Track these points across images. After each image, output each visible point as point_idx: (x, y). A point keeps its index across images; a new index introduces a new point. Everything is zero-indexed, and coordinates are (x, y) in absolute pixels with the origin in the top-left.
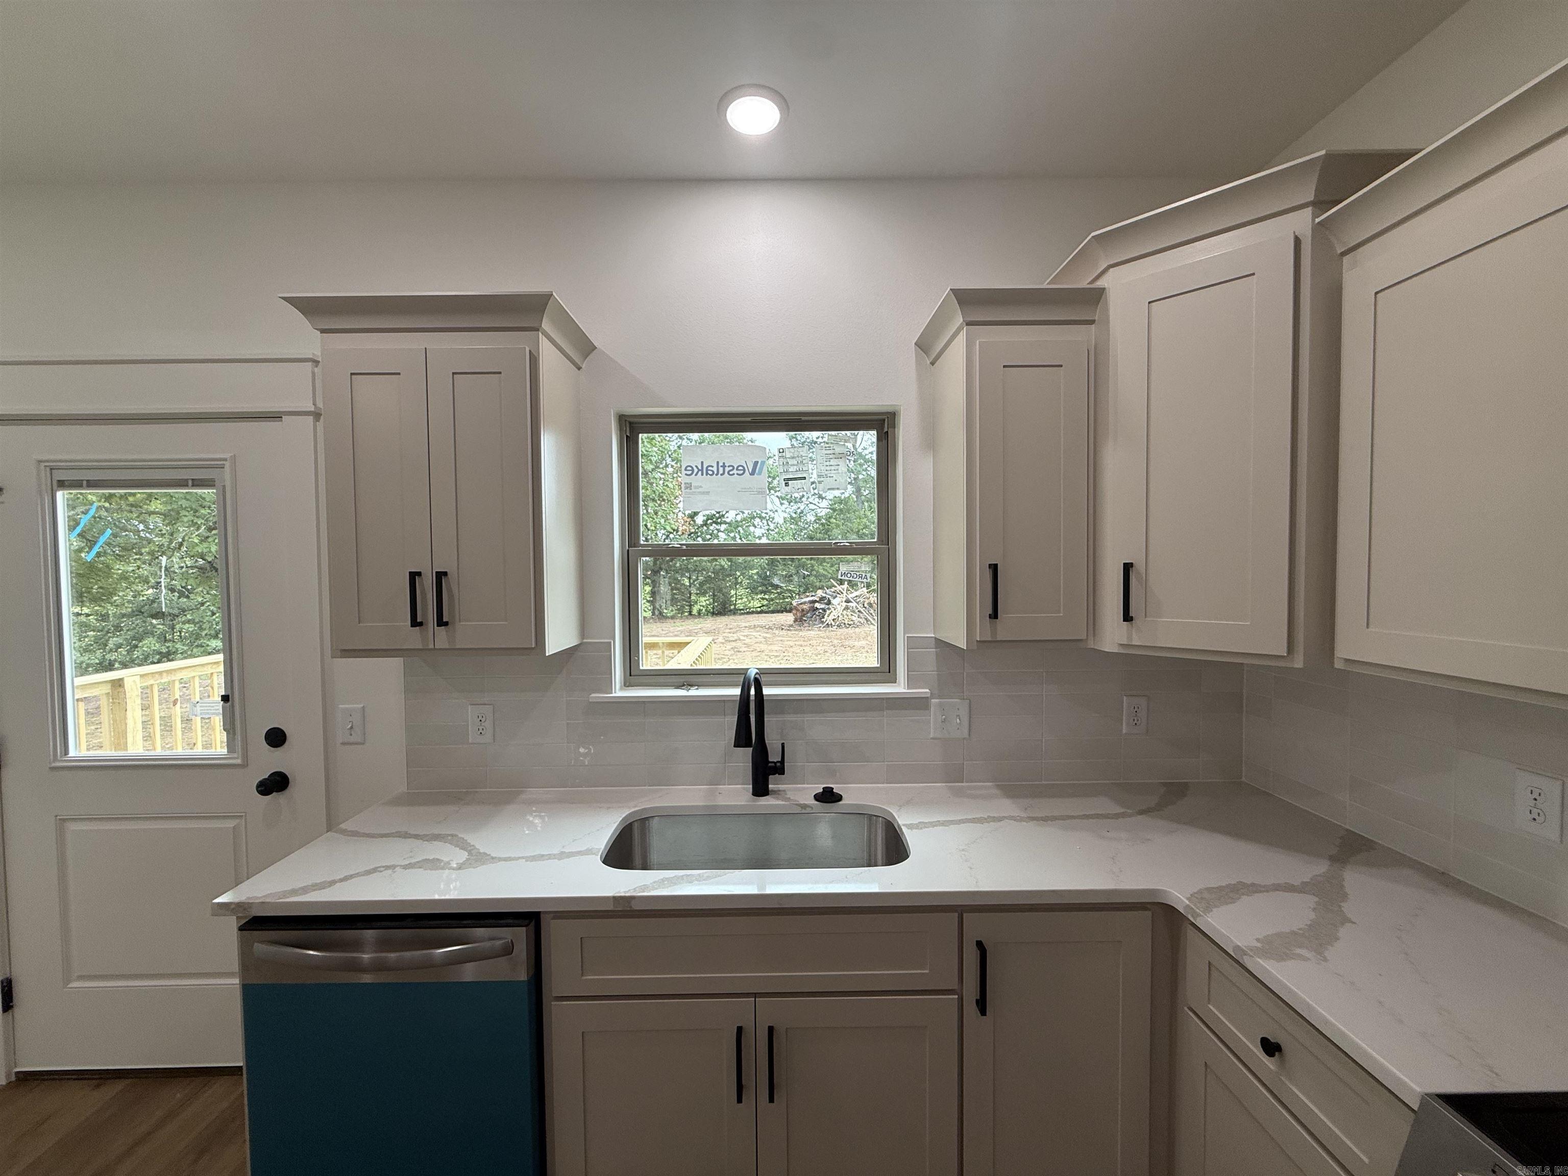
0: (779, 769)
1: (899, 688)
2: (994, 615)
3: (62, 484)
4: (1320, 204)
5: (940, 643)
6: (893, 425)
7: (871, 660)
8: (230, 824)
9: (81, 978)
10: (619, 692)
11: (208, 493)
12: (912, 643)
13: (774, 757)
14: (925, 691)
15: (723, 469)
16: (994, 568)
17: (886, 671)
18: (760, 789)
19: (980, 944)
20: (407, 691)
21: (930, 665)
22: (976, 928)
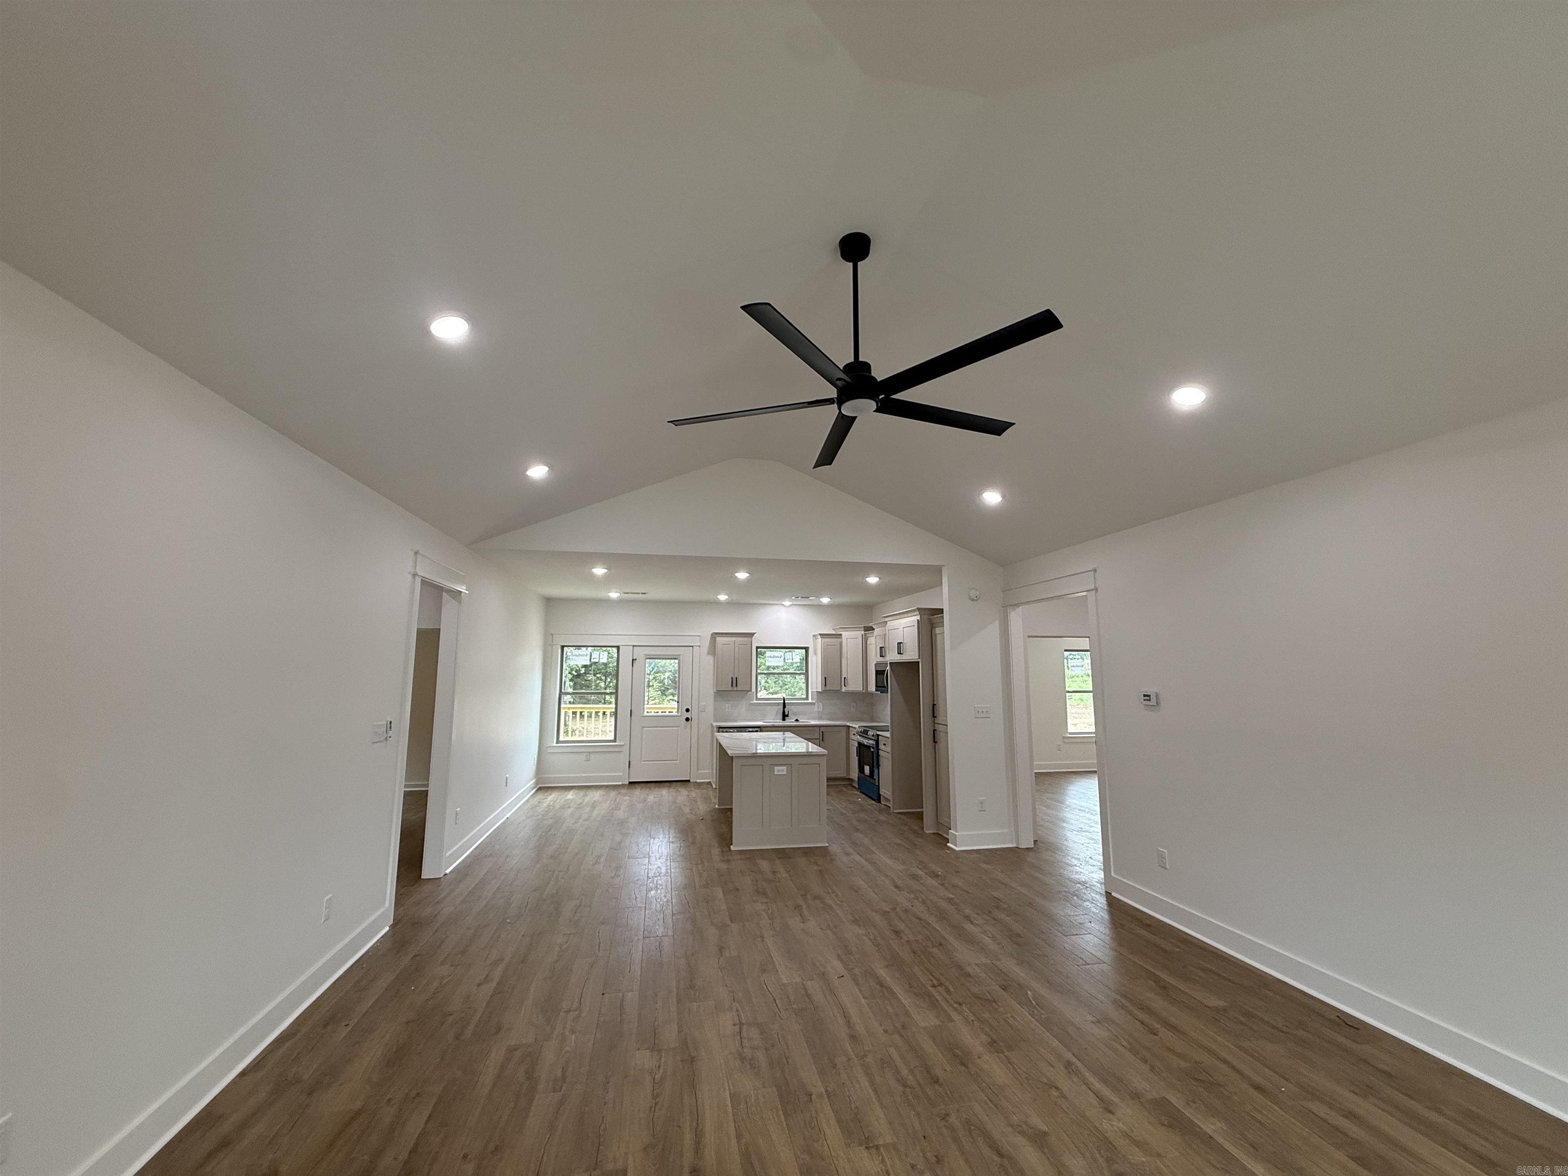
0: (787, 716)
1: (810, 701)
2: (825, 685)
3: (648, 658)
4: (865, 631)
5: (817, 692)
6: (808, 649)
7: (804, 696)
8: (677, 728)
9: (644, 761)
10: (755, 702)
11: (677, 661)
12: (812, 692)
13: (786, 713)
14: (814, 701)
15: (774, 657)
16: (825, 678)
17: (807, 698)
18: (784, 719)
19: (822, 732)
20: (715, 701)
21: (815, 697)
22: (822, 729)
